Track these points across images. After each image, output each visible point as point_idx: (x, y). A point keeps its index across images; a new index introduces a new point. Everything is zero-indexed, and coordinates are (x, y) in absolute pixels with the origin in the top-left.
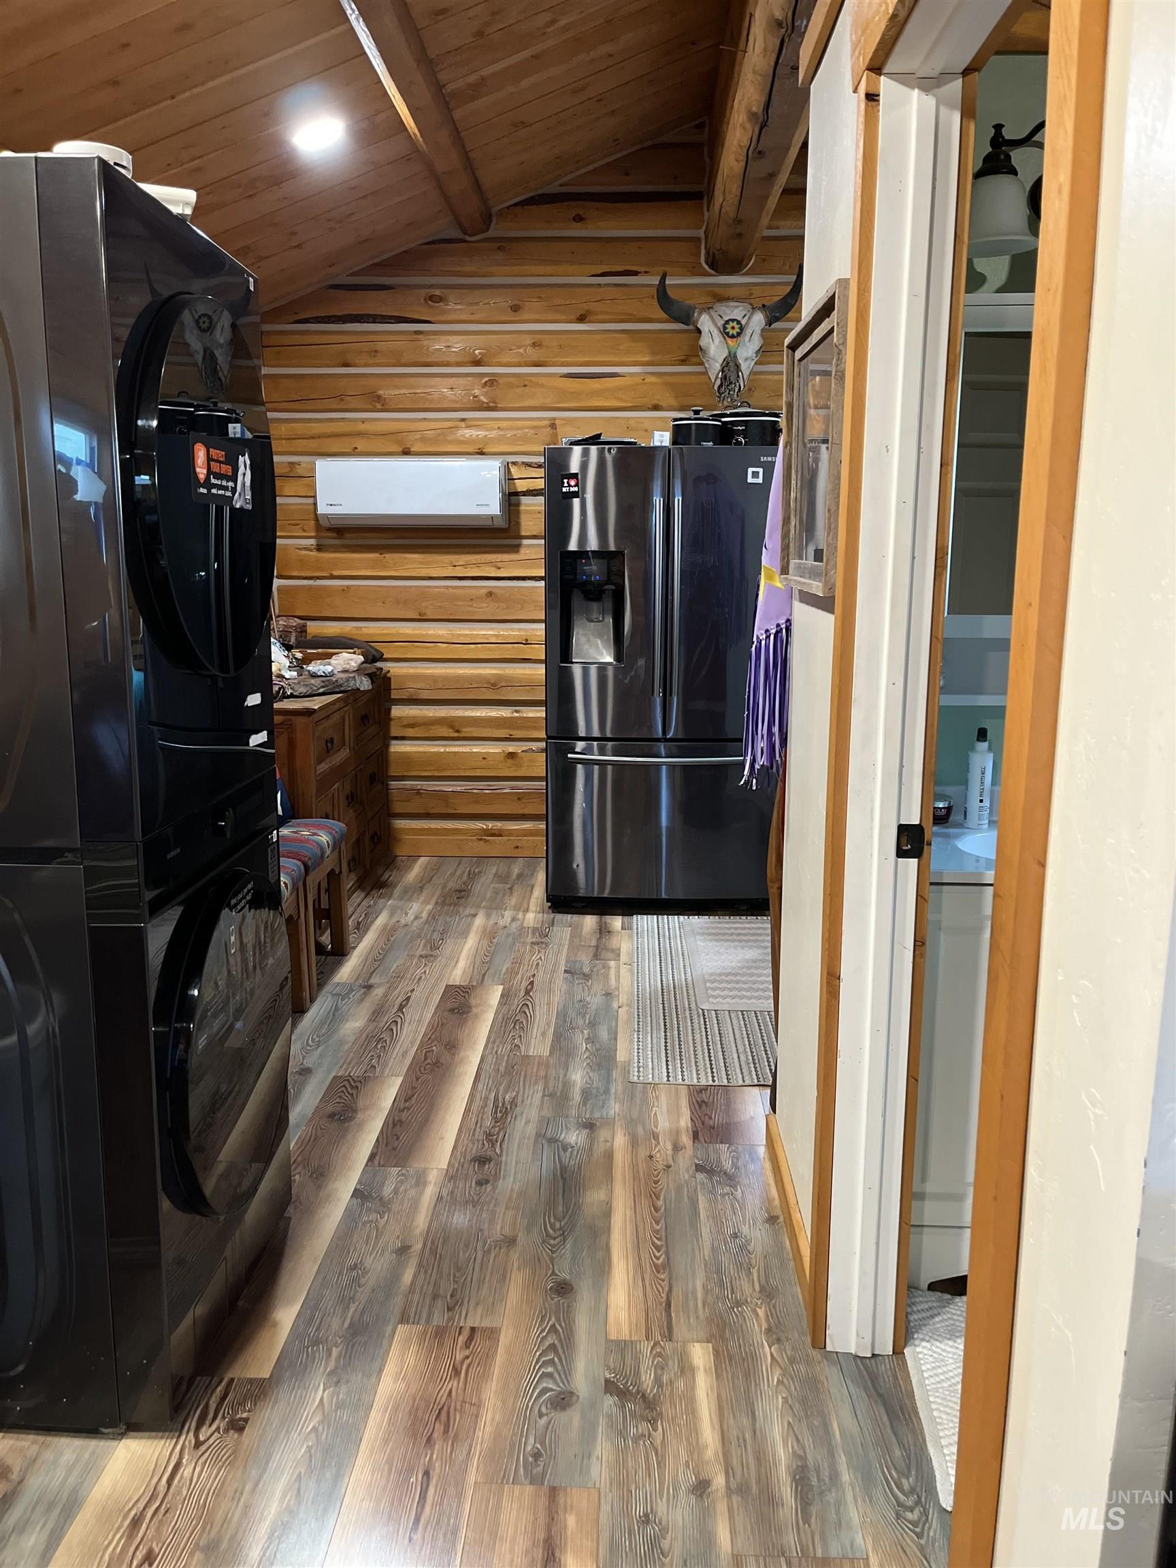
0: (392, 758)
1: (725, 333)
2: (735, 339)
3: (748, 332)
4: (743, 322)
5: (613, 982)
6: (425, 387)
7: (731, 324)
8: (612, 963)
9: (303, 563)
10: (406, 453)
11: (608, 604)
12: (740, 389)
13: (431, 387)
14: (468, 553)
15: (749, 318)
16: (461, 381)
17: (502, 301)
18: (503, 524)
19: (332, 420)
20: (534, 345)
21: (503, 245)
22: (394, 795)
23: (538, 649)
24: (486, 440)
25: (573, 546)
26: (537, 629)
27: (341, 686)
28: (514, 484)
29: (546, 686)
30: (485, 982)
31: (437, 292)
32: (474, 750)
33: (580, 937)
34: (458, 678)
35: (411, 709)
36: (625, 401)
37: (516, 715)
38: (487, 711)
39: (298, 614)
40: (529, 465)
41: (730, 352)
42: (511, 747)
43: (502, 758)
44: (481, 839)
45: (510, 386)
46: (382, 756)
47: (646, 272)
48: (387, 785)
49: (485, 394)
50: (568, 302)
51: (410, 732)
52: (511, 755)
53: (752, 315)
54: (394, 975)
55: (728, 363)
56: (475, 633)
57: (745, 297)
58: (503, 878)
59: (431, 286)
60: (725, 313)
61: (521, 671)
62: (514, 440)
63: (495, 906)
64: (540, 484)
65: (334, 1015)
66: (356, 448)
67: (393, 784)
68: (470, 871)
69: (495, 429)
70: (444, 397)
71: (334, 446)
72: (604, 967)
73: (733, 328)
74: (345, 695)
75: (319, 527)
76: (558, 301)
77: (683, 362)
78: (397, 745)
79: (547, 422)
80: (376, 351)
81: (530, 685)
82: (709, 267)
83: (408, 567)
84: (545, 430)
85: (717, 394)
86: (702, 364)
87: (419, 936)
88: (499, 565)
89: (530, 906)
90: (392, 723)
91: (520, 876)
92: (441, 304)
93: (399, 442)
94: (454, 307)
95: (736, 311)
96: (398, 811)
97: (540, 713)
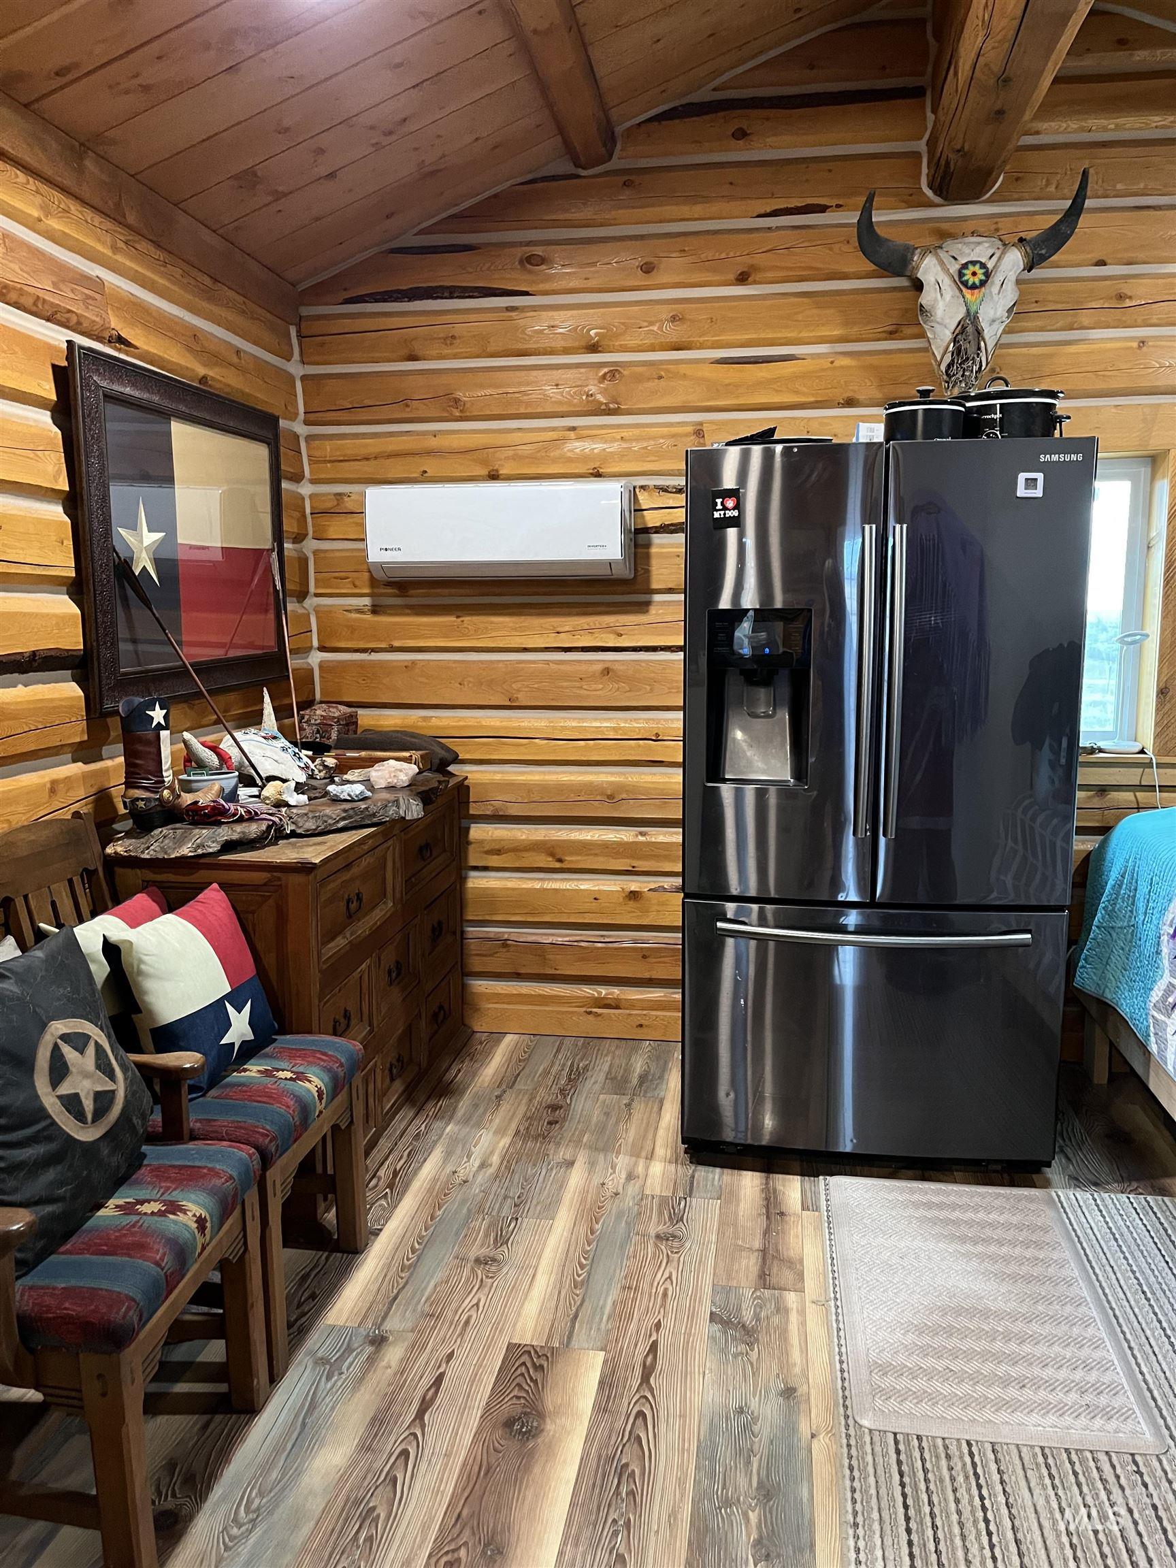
0: (469, 896)
1: (962, 283)
2: (977, 291)
3: (997, 279)
4: (990, 265)
5: (796, 1355)
6: (520, 384)
7: (971, 268)
8: (791, 1298)
9: (352, 629)
10: (494, 477)
11: (785, 690)
12: (981, 366)
13: (528, 384)
14: (578, 614)
15: (999, 258)
16: (570, 374)
17: (631, 258)
18: (627, 574)
19: (391, 434)
20: (674, 319)
21: (630, 180)
22: (472, 946)
23: (673, 748)
24: (606, 457)
25: (725, 603)
26: (672, 720)
27: (374, 815)
28: (643, 517)
29: (684, 799)
30: (575, 1343)
31: (538, 251)
32: (582, 887)
33: (735, 1225)
34: (561, 788)
35: (496, 829)
36: (804, 394)
37: (641, 838)
38: (601, 832)
39: (345, 699)
40: (664, 489)
41: (968, 311)
42: (634, 884)
43: (621, 900)
44: (590, 1013)
45: (639, 379)
46: (455, 895)
47: (838, 206)
48: (463, 932)
49: (604, 392)
50: (723, 256)
51: (494, 861)
52: (634, 895)
53: (1003, 253)
54: (427, 1308)
55: (964, 328)
56: (585, 724)
57: (993, 230)
58: (618, 1083)
59: (529, 244)
60: (962, 254)
61: (649, 778)
62: (644, 455)
63: (604, 1144)
64: (680, 516)
65: (304, 1424)
66: (425, 472)
67: (471, 930)
68: (572, 1065)
69: (617, 441)
70: (546, 398)
71: (396, 468)
72: (778, 1310)
73: (974, 274)
74: (381, 828)
75: (373, 582)
76: (710, 255)
77: (892, 334)
78: (479, 877)
79: (690, 429)
80: (453, 337)
81: (662, 798)
82: (935, 193)
83: (494, 634)
84: (689, 439)
85: (945, 377)
86: (922, 335)
87: (480, 1209)
88: (620, 630)
89: (657, 1149)
90: (471, 848)
91: (643, 1078)
92: (544, 267)
93: (484, 462)
94: (562, 271)
95: (978, 250)
96: (478, 968)
97: (675, 836)
